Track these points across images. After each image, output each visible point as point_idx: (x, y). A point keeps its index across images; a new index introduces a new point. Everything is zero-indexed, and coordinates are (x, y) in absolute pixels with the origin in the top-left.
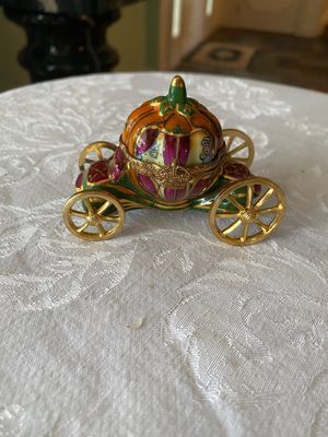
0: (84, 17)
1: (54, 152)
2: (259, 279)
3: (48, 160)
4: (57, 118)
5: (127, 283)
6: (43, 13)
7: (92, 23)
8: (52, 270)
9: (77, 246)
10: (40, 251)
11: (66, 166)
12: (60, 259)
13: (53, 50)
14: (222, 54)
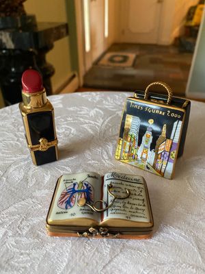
0: (31, 50)
1: (15, 163)
2: (154, 254)
3: (11, 170)
4: (16, 135)
5: (68, 270)
6: (5, 49)
7: (36, 52)
8: (17, 264)
9: (32, 241)
10: (8, 250)
11: (23, 173)
12: (22, 254)
13: (13, 70)
14: (117, 59)
